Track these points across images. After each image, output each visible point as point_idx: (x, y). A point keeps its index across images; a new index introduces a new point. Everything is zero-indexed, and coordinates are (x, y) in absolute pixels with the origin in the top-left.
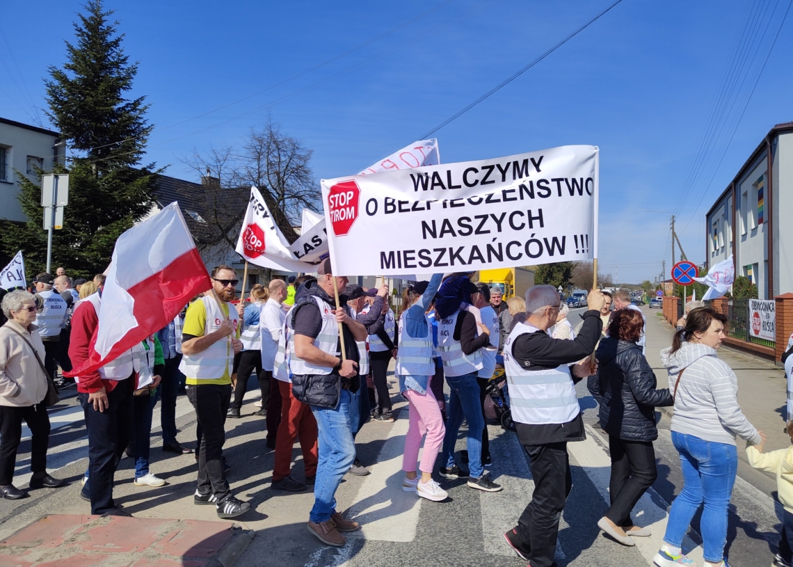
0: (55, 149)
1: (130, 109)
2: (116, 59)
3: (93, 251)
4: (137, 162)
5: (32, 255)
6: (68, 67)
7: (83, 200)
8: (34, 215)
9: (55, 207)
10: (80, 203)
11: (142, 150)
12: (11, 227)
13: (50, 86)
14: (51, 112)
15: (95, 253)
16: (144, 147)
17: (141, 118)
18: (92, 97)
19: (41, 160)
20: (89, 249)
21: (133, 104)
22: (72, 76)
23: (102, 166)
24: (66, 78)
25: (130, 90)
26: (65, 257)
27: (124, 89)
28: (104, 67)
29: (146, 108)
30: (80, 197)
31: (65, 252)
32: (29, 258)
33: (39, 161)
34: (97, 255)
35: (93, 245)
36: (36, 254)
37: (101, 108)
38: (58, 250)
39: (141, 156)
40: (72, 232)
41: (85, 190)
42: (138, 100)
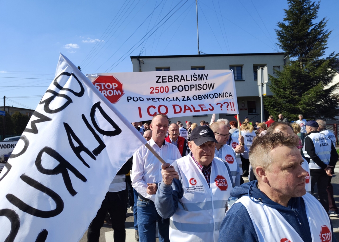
0: (285, 60)
1: (317, 28)
2: (307, 6)
3: (302, 104)
4: (323, 54)
5: (275, 109)
6: (285, 20)
7: (295, 80)
8: (275, 91)
9: (263, 85)
10: (293, 82)
11: (325, 46)
12: (267, 98)
13: (277, 31)
14: (280, 43)
15: (303, 105)
16: (326, 45)
17: (323, 30)
18: (297, 29)
19: (279, 67)
20: (300, 104)
21: (318, 25)
22: (287, 23)
23: (304, 61)
24: (285, 25)
25: (317, 18)
26: (289, 109)
27: (313, 19)
28: (302, 13)
29: (325, 23)
30: (293, 79)
31: (288, 106)
32: (275, 111)
33: (278, 67)
34: (304, 106)
35: (301, 101)
36: (277, 109)
37: (301, 33)
38: (286, 106)
39: (325, 50)
40: (291, 96)
41: (295, 75)
42: (321, 21)
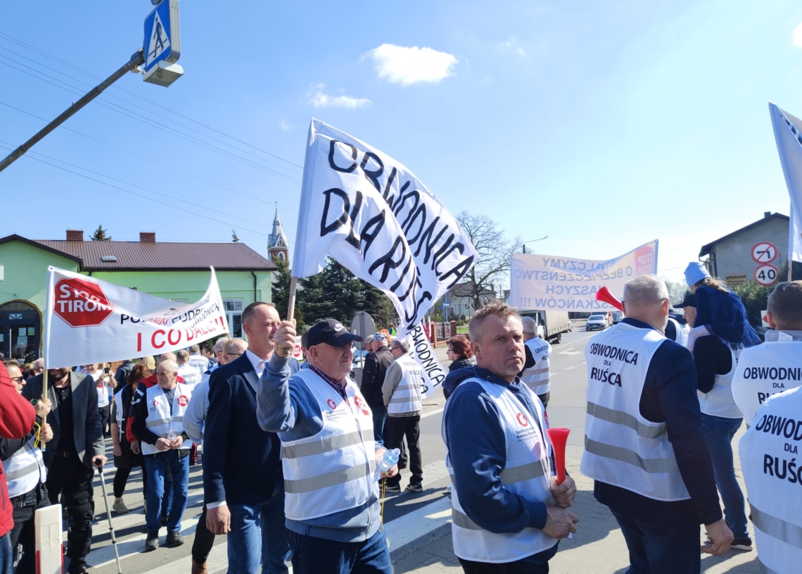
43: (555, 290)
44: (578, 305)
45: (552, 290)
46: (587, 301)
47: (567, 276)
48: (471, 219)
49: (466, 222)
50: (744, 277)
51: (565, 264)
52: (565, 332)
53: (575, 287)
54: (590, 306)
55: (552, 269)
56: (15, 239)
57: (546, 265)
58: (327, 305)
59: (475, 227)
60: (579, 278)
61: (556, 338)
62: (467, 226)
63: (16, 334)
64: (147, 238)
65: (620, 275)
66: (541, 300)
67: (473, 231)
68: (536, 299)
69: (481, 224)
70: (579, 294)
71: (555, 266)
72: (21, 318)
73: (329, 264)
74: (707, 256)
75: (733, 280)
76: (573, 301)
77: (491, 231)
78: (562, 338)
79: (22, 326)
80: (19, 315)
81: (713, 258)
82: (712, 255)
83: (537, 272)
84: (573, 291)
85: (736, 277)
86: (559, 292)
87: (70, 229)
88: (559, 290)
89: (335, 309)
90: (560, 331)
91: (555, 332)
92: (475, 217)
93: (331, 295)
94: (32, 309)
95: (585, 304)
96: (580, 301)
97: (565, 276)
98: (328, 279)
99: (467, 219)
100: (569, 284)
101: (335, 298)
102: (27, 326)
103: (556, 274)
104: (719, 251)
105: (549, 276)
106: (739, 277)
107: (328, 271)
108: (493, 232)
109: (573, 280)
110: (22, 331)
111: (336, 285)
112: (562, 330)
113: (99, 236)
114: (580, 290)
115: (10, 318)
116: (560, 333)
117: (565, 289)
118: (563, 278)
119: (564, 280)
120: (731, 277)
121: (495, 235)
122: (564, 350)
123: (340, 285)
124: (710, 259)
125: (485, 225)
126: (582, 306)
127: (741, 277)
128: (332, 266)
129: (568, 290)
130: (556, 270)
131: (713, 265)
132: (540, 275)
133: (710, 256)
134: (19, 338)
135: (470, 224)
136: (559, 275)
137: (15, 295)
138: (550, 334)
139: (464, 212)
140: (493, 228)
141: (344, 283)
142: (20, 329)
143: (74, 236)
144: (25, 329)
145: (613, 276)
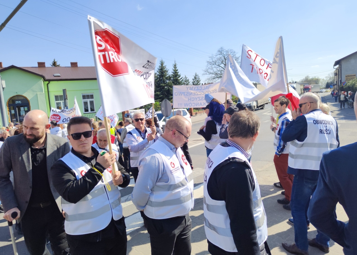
43: (192, 99)
44: (200, 105)
45: (190, 99)
46: (203, 103)
47: (196, 93)
48: (225, 51)
49: (223, 52)
50: (355, 75)
51: (195, 88)
52: (267, 103)
53: (199, 97)
54: (204, 105)
55: (190, 91)
56: (12, 67)
57: (188, 90)
58: (158, 94)
59: (227, 55)
60: (200, 93)
61: (262, 107)
62: (223, 54)
63: (19, 110)
64: (74, 65)
65: (216, 91)
66: (186, 104)
67: (226, 57)
68: (184, 104)
69: (230, 53)
70: (200, 100)
71: (191, 90)
72: (21, 103)
73: (158, 75)
74: (338, 66)
75: (349, 77)
76: (198, 103)
77: (235, 56)
78: (265, 106)
79: (22, 106)
80: (19, 102)
81: (340, 67)
82: (340, 66)
83: (184, 93)
84: (198, 99)
85: (350, 76)
86: (193, 100)
87: (39, 62)
88: (193, 99)
89: (162, 96)
90: (264, 103)
91: (261, 104)
92: (227, 50)
93: (159, 89)
94: (25, 99)
95: (203, 104)
96: (201, 103)
97: (195, 93)
98: (158, 82)
99: (223, 51)
100: (196, 96)
101: (161, 91)
102: (24, 106)
103: (192, 93)
104: (343, 63)
105: (189, 94)
106: (352, 76)
107: (158, 78)
108: (235, 57)
109: (198, 95)
110: (22, 109)
111: (161, 84)
112: (265, 103)
113: (54, 64)
114: (200, 98)
115: (16, 103)
116: (264, 105)
117: (195, 98)
118: (194, 94)
119: (195, 95)
120: (348, 76)
121: (236, 58)
122: (265, 112)
123: (163, 85)
124: (339, 67)
125: (232, 54)
126: (202, 105)
127: (353, 76)
128: (159, 75)
129: (196, 99)
130: (192, 91)
131: (340, 70)
132: (186, 94)
133: (339, 66)
134: (21, 112)
135: (224, 54)
136: (193, 93)
137: (17, 93)
138: (259, 105)
139: (222, 48)
140: (235, 55)
141: (165, 83)
142: (21, 108)
143: (41, 65)
144: (23, 108)
145: (213, 92)
